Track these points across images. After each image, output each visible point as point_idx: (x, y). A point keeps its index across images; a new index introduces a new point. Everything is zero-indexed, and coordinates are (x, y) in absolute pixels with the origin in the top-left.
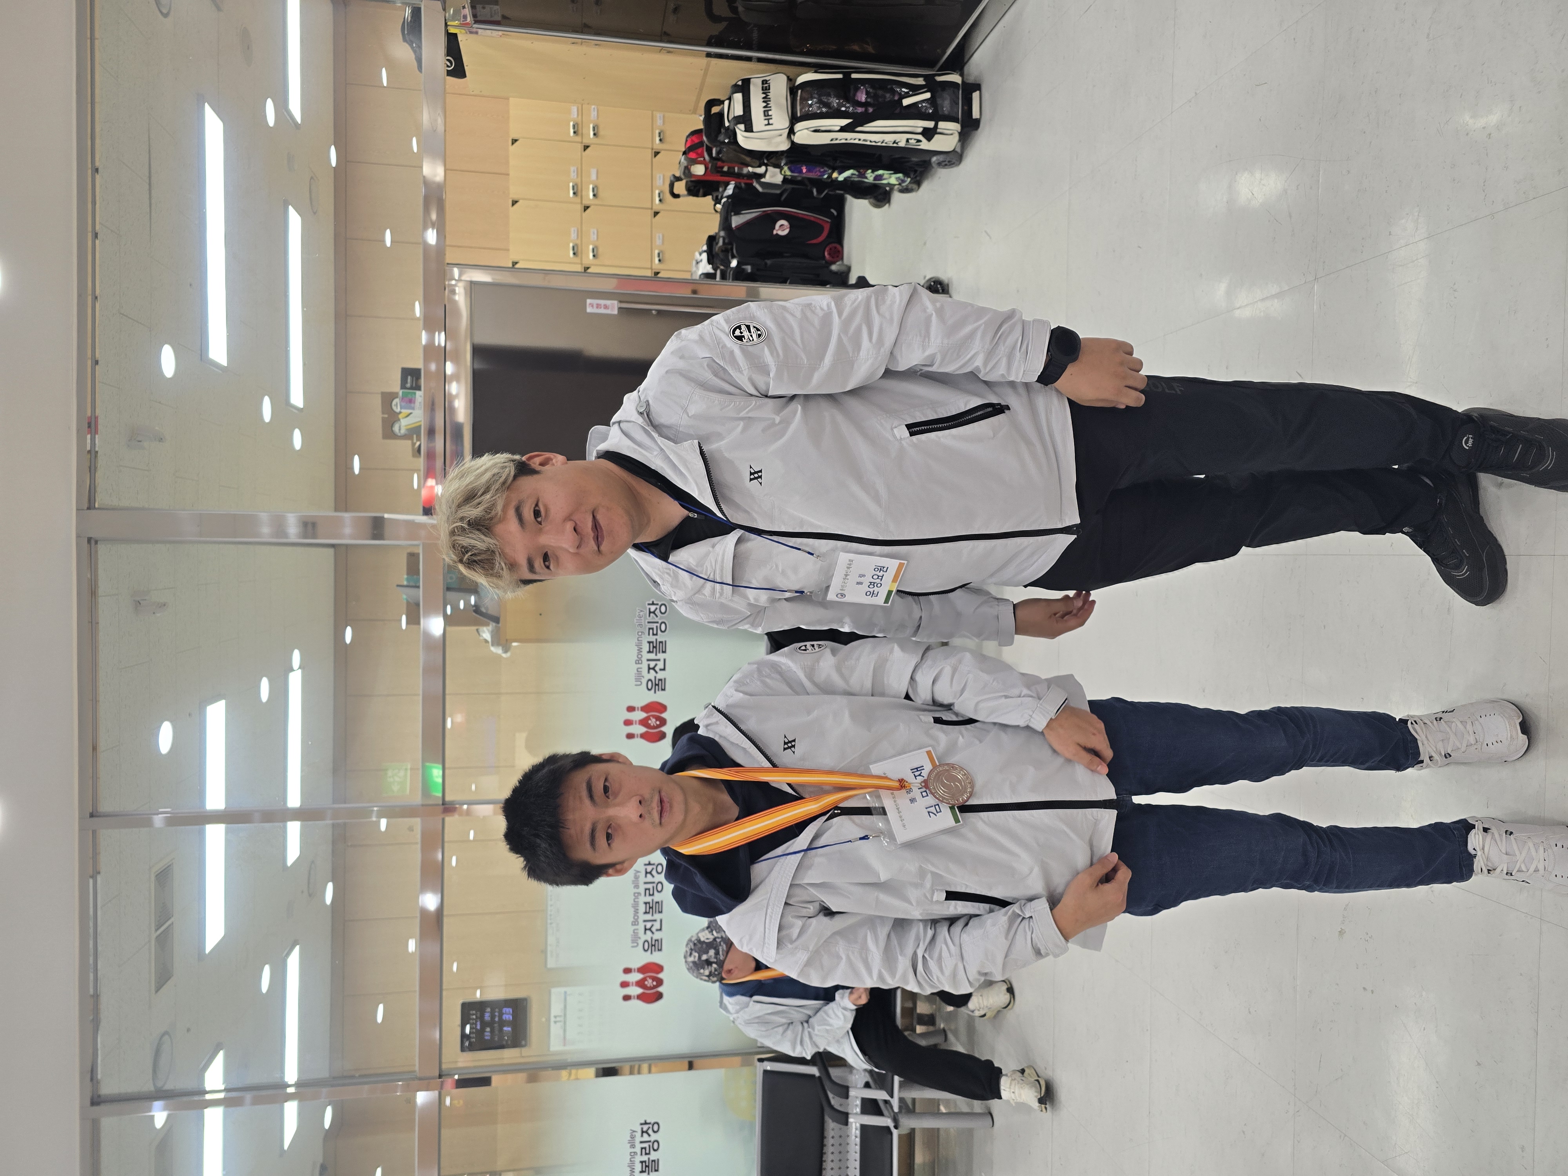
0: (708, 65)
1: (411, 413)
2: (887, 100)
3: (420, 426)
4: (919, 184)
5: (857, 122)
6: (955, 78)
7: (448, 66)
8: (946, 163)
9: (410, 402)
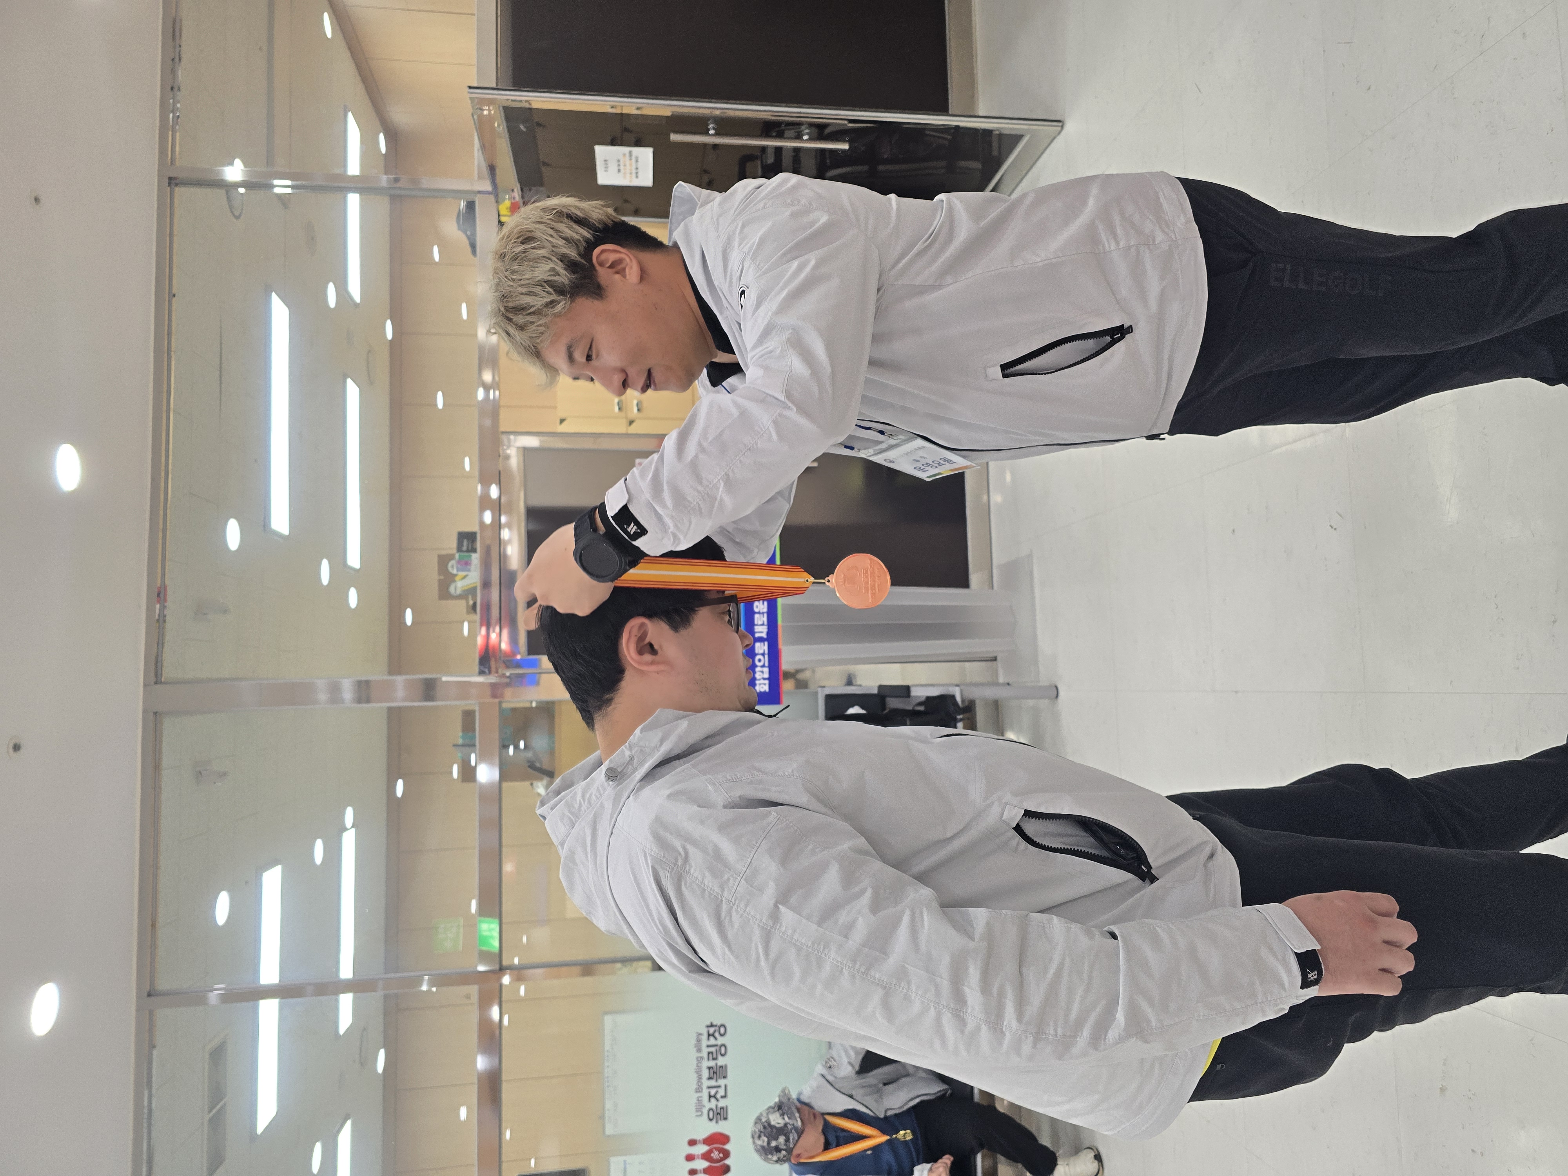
1: (467, 575)
3: (475, 588)
9: (465, 564)
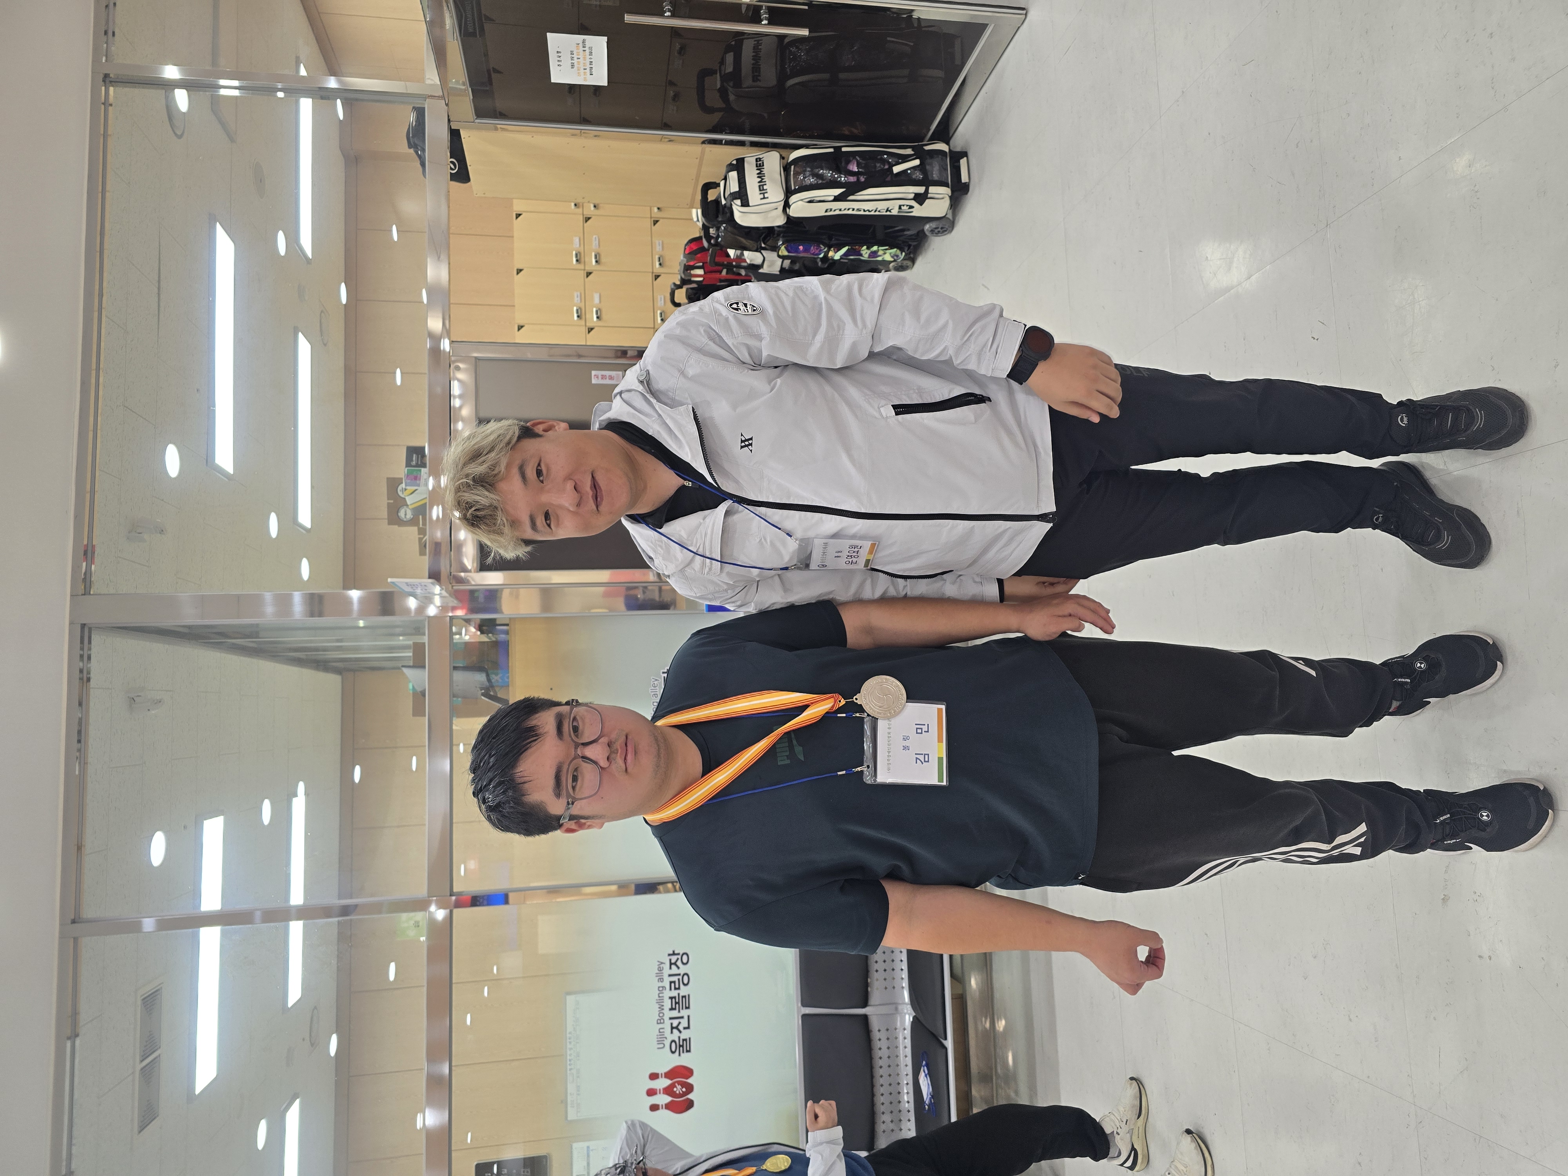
0: (703, 153)
1: (416, 490)
2: (877, 169)
4: (913, 261)
5: (851, 190)
6: (942, 146)
7: (451, 169)
8: (939, 230)
9: (415, 479)
